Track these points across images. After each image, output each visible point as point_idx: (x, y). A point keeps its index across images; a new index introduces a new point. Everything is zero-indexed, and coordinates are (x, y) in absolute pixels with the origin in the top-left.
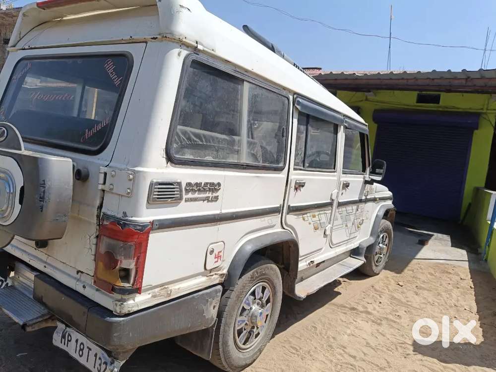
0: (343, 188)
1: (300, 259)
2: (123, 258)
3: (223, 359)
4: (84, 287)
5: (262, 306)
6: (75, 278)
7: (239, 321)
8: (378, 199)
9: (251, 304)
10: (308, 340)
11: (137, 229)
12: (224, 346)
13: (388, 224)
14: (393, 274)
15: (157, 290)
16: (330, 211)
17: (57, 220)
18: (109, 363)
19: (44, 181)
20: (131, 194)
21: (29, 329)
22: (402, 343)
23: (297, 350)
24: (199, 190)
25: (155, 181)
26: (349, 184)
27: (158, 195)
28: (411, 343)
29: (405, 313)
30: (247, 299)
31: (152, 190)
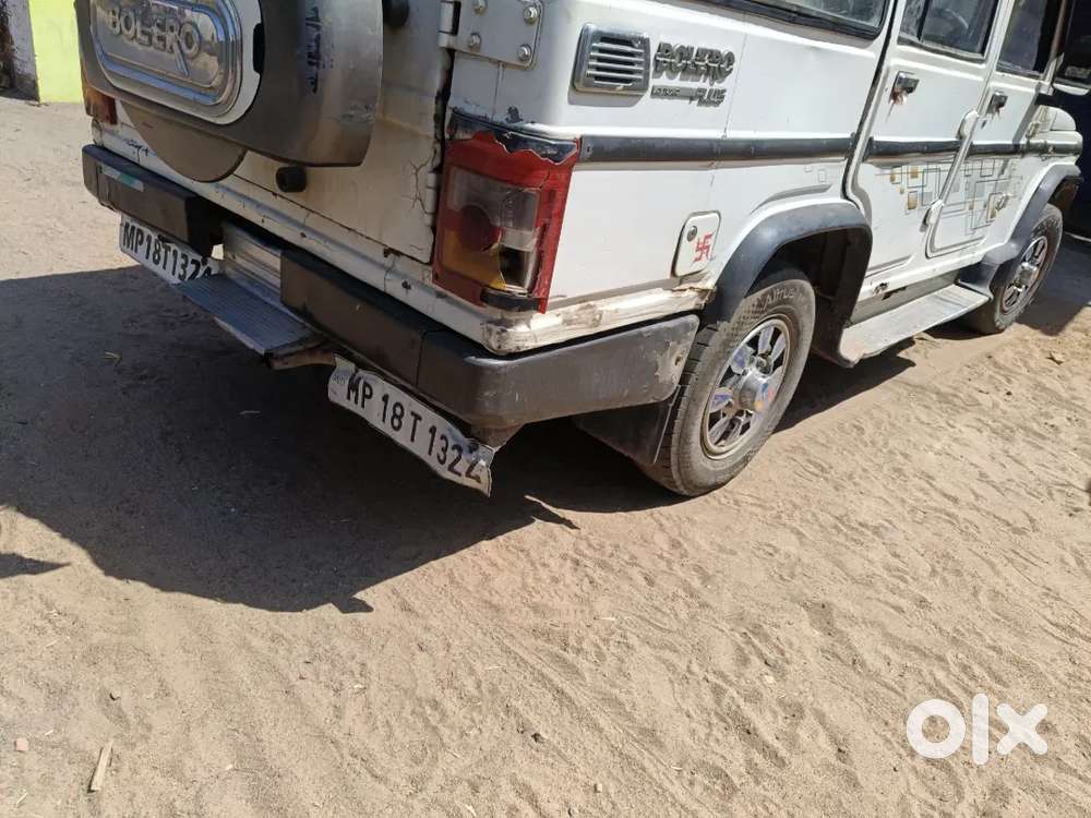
0: (989, 110)
1: (867, 273)
2: (511, 224)
3: (674, 468)
4: (406, 286)
5: (766, 371)
6: (382, 266)
7: (717, 397)
8: (1051, 149)
9: (747, 362)
10: (845, 452)
11: (545, 156)
12: (682, 442)
13: (1056, 213)
14: (1038, 334)
15: (574, 308)
16: (948, 166)
17: (351, 116)
18: (466, 449)
19: (316, 10)
20: (530, 63)
21: (278, 365)
22: (1062, 485)
23: (823, 470)
24: (685, 69)
25: (593, 28)
26: (1006, 98)
27: (598, 69)
28: (1083, 487)
29: (1069, 424)
30: (740, 353)
31: (583, 53)
